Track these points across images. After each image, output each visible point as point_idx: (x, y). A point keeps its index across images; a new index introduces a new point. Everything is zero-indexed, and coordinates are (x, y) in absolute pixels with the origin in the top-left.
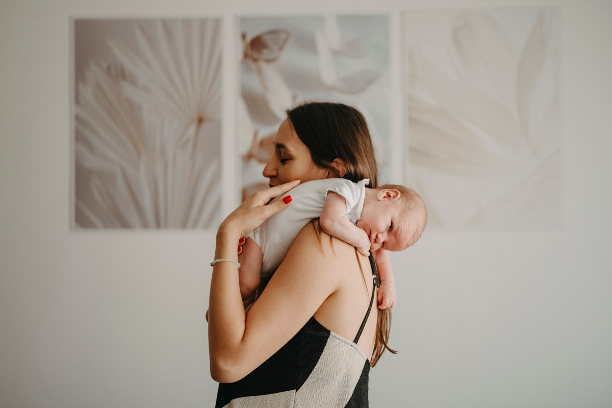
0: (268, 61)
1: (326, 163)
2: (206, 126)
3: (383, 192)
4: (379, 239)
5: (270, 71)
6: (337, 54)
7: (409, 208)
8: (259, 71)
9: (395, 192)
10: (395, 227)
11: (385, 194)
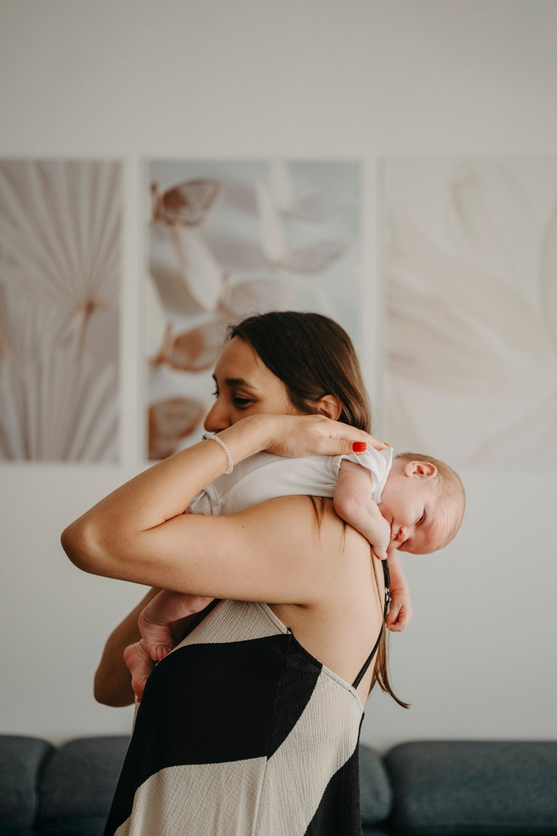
0: (190, 224)
1: (309, 403)
2: (97, 317)
3: (413, 464)
4: (404, 535)
5: (192, 240)
6: (286, 216)
7: (447, 493)
8: (176, 239)
9: (429, 466)
10: (429, 519)
11: (415, 469)
